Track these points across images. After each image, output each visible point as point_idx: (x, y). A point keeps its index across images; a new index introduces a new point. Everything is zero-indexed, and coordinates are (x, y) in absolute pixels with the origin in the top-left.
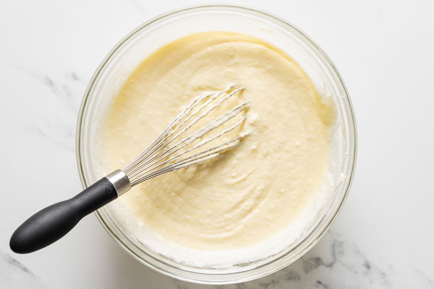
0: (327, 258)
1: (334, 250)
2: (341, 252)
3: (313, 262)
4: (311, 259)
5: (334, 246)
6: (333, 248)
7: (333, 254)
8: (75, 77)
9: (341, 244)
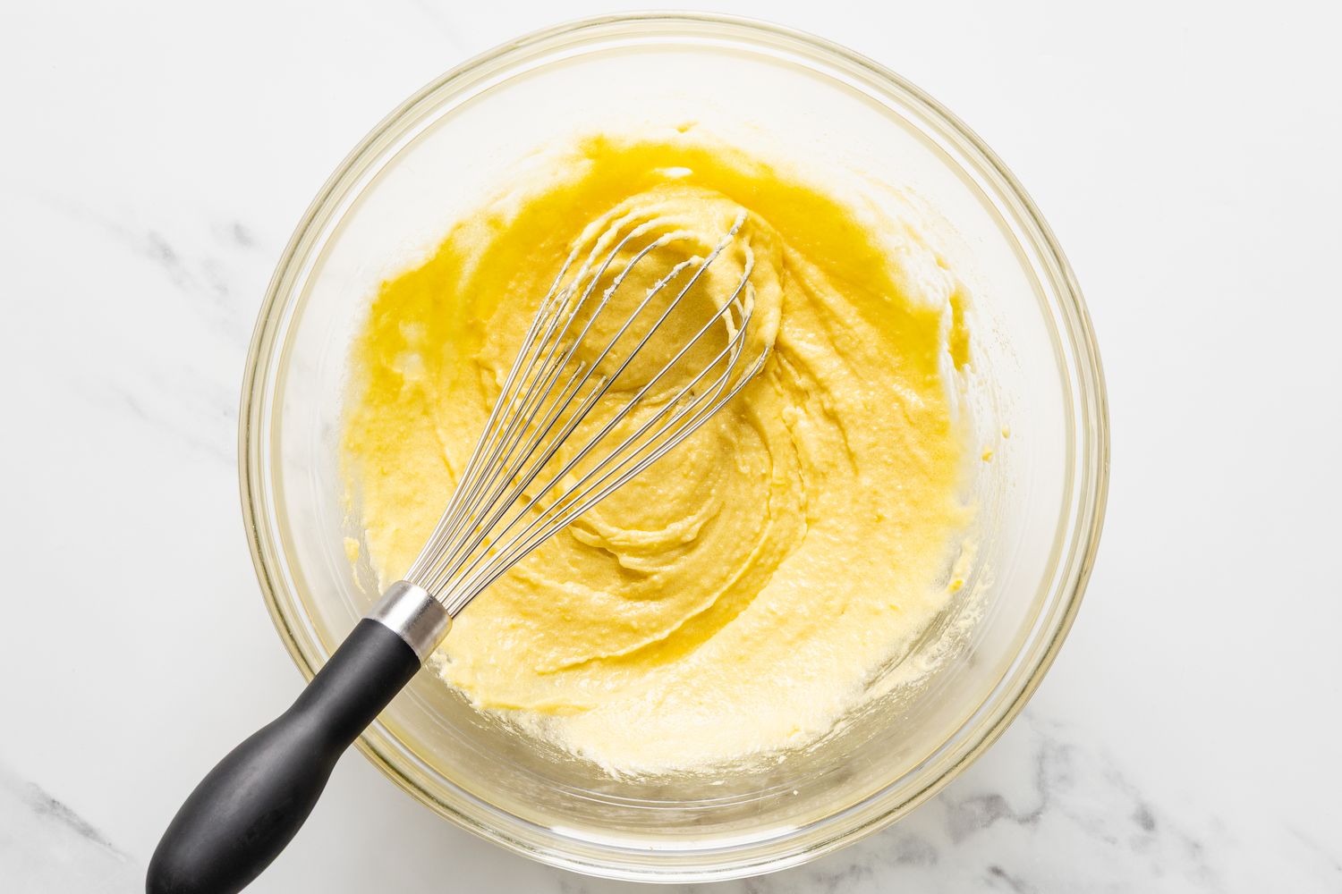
0: (1020, 795)
1: (1041, 772)
2: (1063, 778)
3: (978, 809)
4: (972, 800)
5: (1041, 758)
6: (1041, 764)
7: (1041, 785)
8: (241, 236)
9: (1064, 750)
